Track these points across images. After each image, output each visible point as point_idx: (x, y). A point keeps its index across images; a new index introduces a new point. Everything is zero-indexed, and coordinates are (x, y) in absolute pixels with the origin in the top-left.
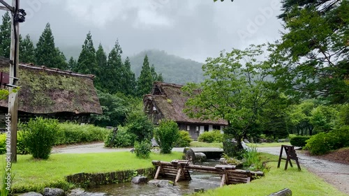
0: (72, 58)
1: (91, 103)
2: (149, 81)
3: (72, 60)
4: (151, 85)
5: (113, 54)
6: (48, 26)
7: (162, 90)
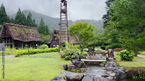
0: (12, 18)
1: (39, 37)
2: (44, 27)
3: (12, 19)
4: (44, 29)
5: (29, 17)
6: (2, 5)
7: (57, 32)
